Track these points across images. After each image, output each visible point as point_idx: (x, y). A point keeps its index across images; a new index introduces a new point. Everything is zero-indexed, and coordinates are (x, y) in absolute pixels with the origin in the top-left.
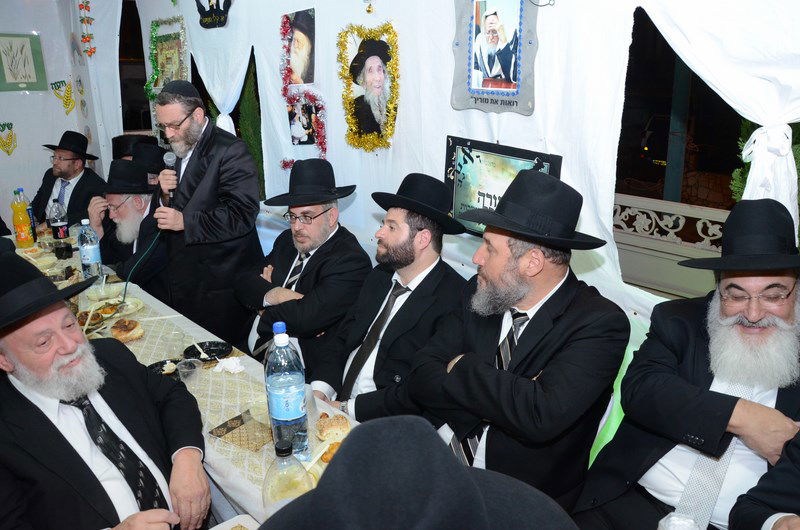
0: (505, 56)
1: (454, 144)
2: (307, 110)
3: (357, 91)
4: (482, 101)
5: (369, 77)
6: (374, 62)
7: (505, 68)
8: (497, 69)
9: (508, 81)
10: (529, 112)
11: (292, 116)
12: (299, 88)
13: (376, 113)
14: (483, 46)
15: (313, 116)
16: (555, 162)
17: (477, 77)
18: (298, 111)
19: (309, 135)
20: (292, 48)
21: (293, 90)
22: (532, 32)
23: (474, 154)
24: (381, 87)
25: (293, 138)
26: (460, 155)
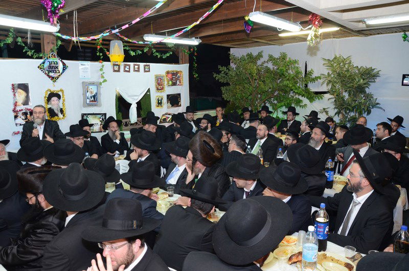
0: (94, 97)
1: (83, 115)
2: (25, 114)
3: (49, 106)
4: (89, 105)
5: (53, 103)
6: (54, 99)
7: (94, 99)
8: (93, 99)
9: (95, 101)
10: (100, 106)
11: (16, 117)
12: (21, 107)
13: (56, 111)
14: (89, 95)
15: (28, 116)
16: (105, 114)
17: (88, 101)
18: (20, 114)
19: (26, 122)
20: (17, 94)
21: (18, 108)
22: (100, 92)
23: (89, 116)
24: (58, 105)
25: (16, 124)
26: (85, 117)
